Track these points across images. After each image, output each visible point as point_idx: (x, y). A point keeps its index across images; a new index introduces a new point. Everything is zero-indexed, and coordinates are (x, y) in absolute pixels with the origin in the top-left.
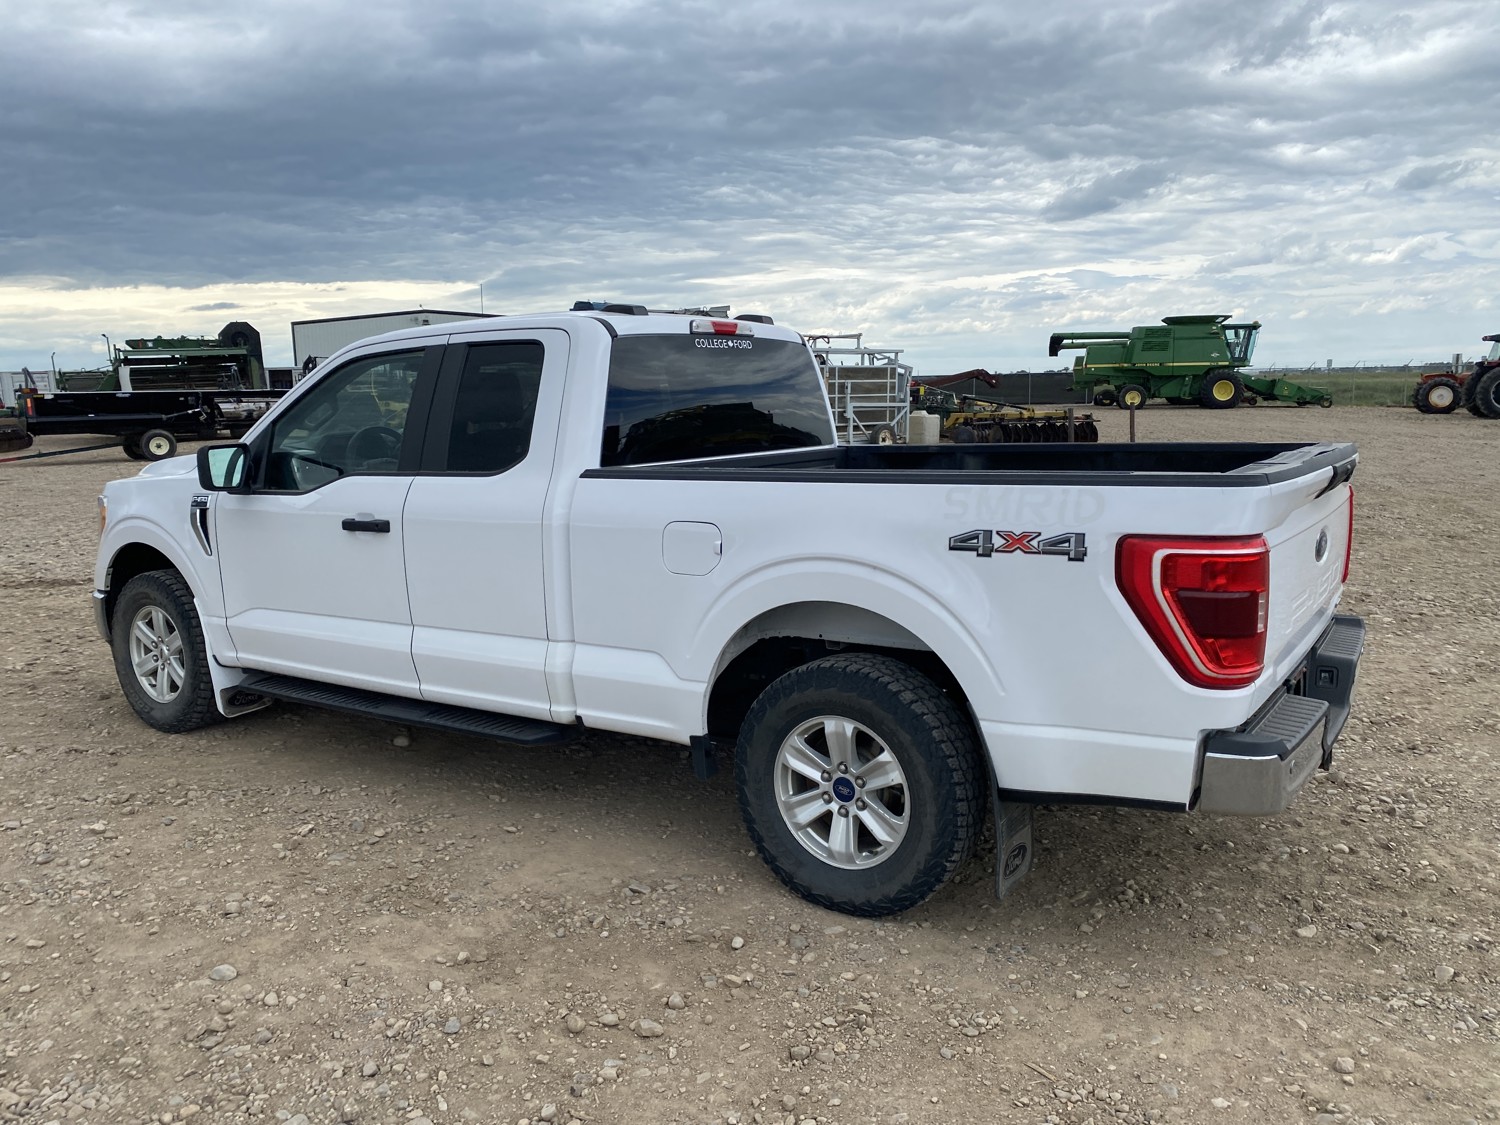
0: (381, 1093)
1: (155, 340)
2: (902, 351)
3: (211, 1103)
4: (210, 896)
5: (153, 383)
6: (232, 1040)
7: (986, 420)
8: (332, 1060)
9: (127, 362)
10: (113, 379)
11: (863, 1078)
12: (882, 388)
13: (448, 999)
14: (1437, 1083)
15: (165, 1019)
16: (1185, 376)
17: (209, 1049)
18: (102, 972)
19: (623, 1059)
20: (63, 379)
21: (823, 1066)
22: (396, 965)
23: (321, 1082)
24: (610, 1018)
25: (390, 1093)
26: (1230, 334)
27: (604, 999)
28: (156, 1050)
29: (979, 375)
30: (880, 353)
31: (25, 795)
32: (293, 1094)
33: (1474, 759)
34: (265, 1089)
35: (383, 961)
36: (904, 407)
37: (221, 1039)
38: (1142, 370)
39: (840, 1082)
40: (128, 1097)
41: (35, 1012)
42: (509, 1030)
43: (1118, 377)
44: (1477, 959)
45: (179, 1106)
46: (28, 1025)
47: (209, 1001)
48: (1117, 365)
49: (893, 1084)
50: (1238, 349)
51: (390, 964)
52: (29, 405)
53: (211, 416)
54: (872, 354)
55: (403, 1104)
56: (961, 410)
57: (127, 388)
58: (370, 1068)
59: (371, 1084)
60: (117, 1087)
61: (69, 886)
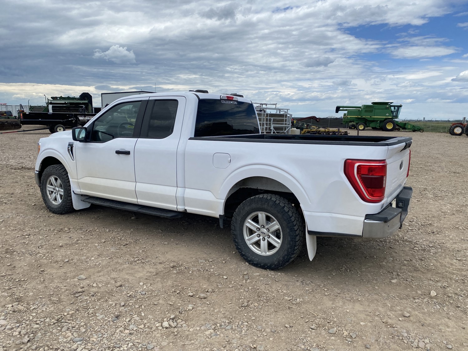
0: (125, 310)
1: (60, 97)
2: (289, 109)
3: (78, 311)
4: (77, 257)
5: (59, 111)
6: (84, 295)
7: (314, 131)
8: (112, 301)
9: (51, 103)
10: (47, 109)
11: (262, 313)
12: (282, 120)
13: (145, 287)
14: (426, 322)
15: (65, 289)
16: (378, 121)
17: (77, 297)
18: (47, 276)
19: (194, 305)
20: (31, 108)
21: (251, 309)
22: (130, 278)
23: (109, 307)
24: (191, 294)
25: (128, 310)
26: (392, 108)
27: (189, 289)
28: (62, 297)
29: (314, 118)
30: (282, 109)
31: (23, 228)
32: (101, 309)
33: (451, 237)
34: (93, 308)
35: (127, 277)
36: (289, 127)
37: (81, 295)
38: (364, 118)
39: (255, 313)
40: (55, 308)
41: (28, 286)
42: (162, 296)
43: (357, 120)
44: (443, 290)
45: (69, 311)
46: (26, 289)
47: (77, 285)
48: (357, 116)
49: (270, 315)
50: (395, 113)
51: (128, 278)
52: (21, 115)
53: (76, 121)
54: (280, 110)
55: (132, 313)
56: (307, 128)
57: (51, 111)
58: (123, 304)
59: (123, 308)
60: (52, 305)
61: (36, 253)
